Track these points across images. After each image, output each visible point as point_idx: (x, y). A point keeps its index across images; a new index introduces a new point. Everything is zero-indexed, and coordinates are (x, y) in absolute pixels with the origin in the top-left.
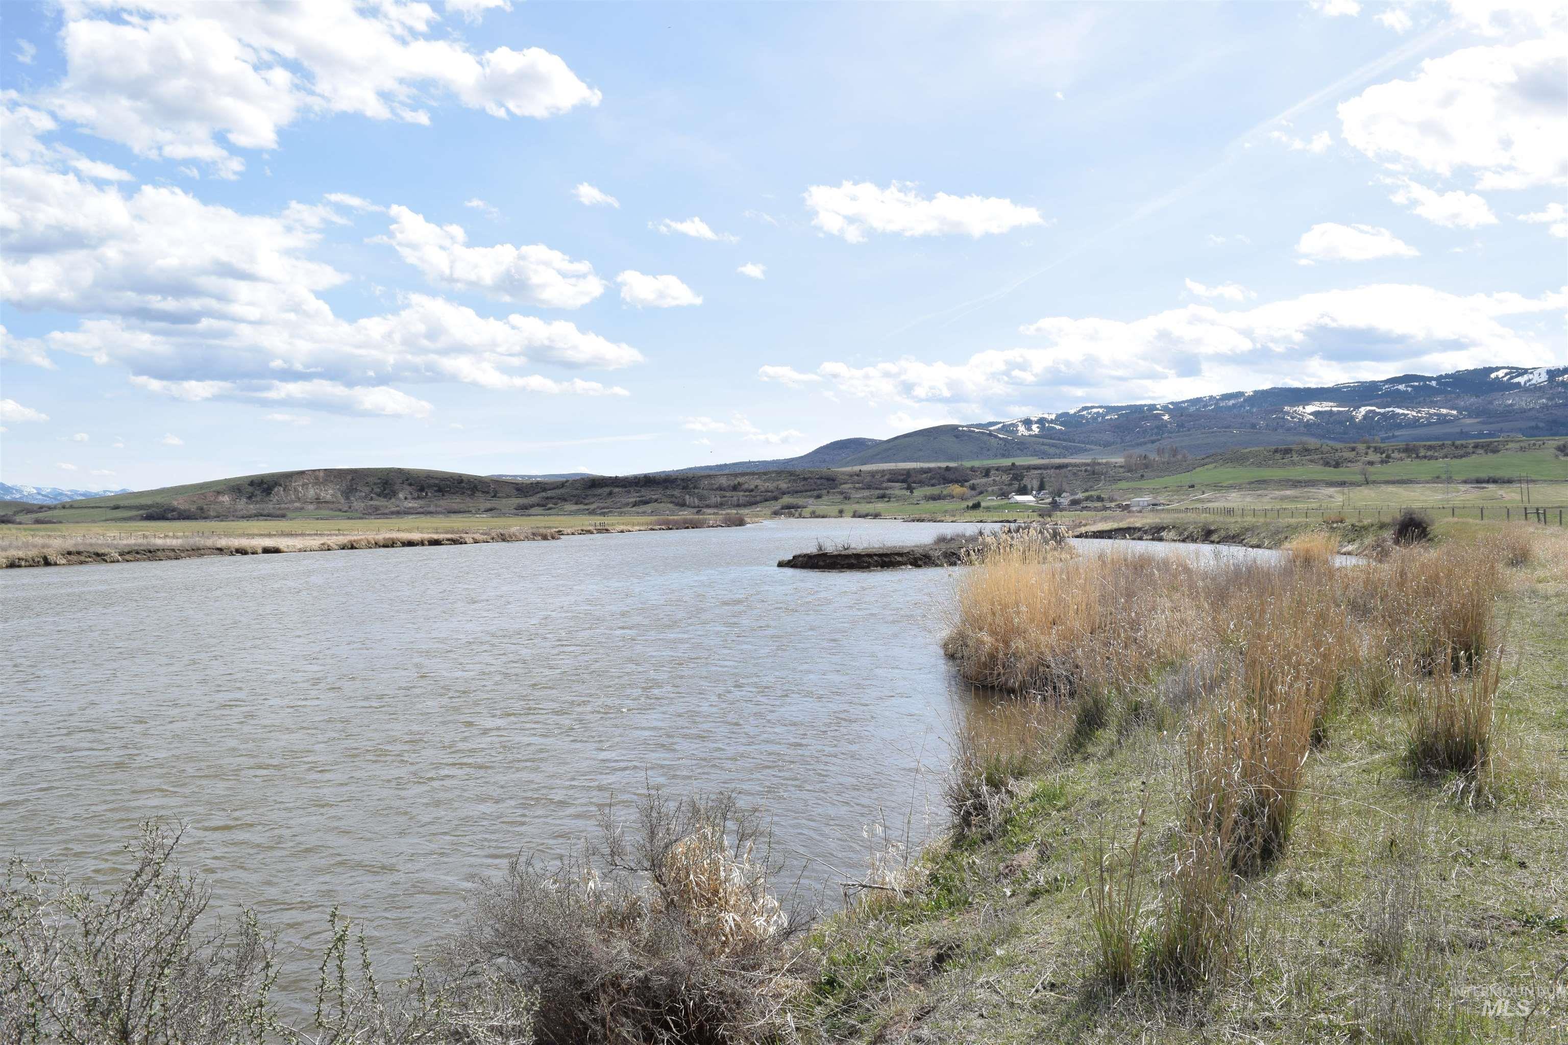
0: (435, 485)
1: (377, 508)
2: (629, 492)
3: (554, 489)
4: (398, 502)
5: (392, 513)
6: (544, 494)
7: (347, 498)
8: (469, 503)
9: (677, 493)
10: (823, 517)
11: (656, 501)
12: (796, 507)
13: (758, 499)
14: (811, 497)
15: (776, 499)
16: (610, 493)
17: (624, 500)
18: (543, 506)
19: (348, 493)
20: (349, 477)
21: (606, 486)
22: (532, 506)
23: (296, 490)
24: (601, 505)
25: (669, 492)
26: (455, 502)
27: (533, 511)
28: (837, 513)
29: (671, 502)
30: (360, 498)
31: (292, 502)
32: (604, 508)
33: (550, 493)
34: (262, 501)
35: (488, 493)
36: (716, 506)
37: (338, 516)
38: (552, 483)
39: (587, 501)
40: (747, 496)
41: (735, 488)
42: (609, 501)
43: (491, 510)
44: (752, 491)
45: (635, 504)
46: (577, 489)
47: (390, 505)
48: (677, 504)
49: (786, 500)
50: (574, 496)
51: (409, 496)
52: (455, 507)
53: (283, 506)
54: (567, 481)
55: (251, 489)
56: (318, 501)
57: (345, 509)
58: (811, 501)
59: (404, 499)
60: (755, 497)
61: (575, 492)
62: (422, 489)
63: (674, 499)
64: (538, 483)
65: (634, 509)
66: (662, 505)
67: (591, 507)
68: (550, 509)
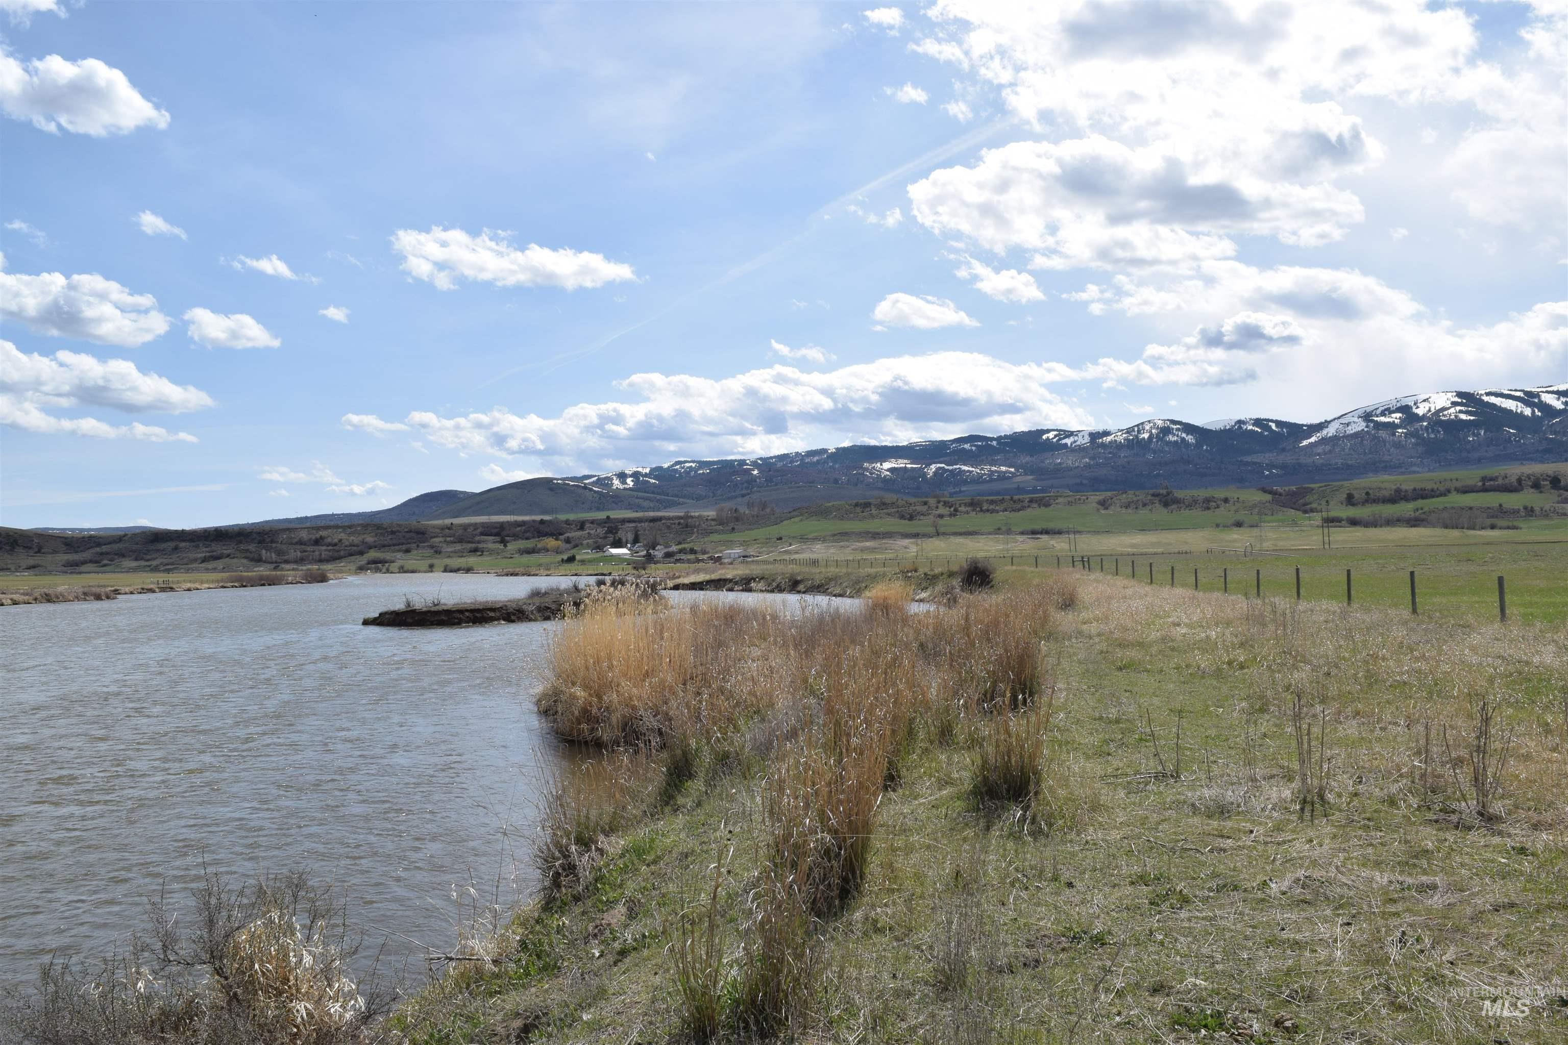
2: (197, 547)
3: (110, 543)
6: (98, 549)
8: (8, 560)
9: (252, 547)
10: (413, 572)
11: (228, 556)
12: (383, 562)
13: (342, 553)
14: (399, 551)
15: (361, 553)
17: (192, 556)
18: (96, 562)
21: (172, 540)
22: (84, 563)
24: (165, 561)
25: (242, 547)
27: (83, 568)
28: (427, 568)
29: (246, 558)
32: (167, 564)
33: (105, 548)
35: (30, 548)
36: (296, 562)
38: (108, 537)
39: (148, 557)
40: (329, 551)
42: (174, 557)
43: (34, 567)
44: (335, 545)
45: (204, 560)
46: (137, 544)
48: (252, 560)
49: (373, 554)
50: (134, 551)
54: (125, 535)
58: (399, 555)
60: (338, 551)
61: (135, 547)
63: (251, 556)
64: (91, 537)
65: (203, 565)
66: (235, 560)
67: (154, 563)
68: (105, 565)
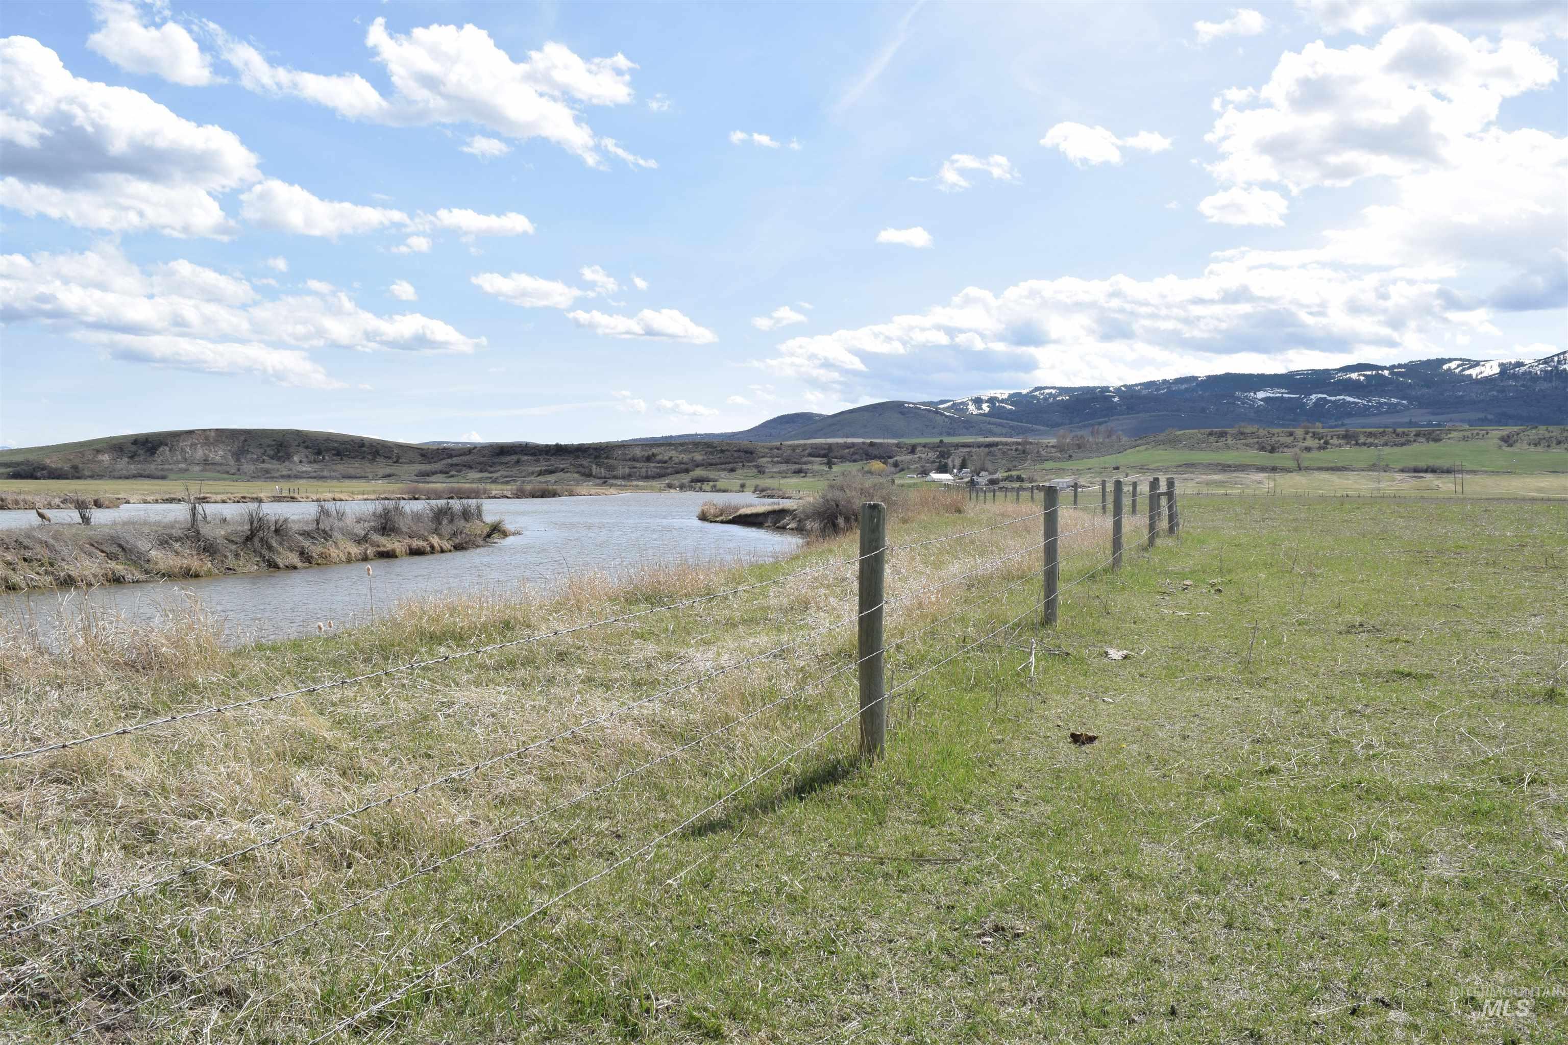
0: (334, 449)
1: (267, 471)
2: (538, 461)
3: (460, 455)
4: (291, 466)
5: (283, 477)
6: (449, 461)
7: (238, 460)
8: (368, 468)
9: (585, 463)
10: (724, 491)
11: (562, 470)
12: (707, 480)
13: (669, 471)
14: (724, 470)
15: (687, 471)
16: (518, 462)
17: (531, 469)
18: (447, 473)
19: (239, 455)
20: (242, 438)
21: (516, 453)
22: (434, 473)
23: (183, 450)
24: (505, 473)
25: (579, 462)
26: (353, 467)
27: (433, 478)
28: (738, 488)
29: (577, 472)
30: (252, 460)
31: (178, 462)
32: (506, 477)
33: (455, 460)
34: (145, 461)
35: (390, 458)
36: (623, 478)
37: (224, 479)
38: (462, 449)
39: (492, 469)
40: (657, 468)
41: (648, 459)
42: (515, 471)
43: (389, 476)
44: (665, 462)
45: (540, 474)
46: (484, 456)
47: (283, 468)
48: (583, 475)
49: (699, 472)
50: (480, 463)
51: (304, 460)
52: (352, 471)
53: (166, 467)
54: (475, 448)
55: (133, 448)
56: (206, 463)
57: (233, 471)
58: (723, 474)
59: (299, 462)
60: (667, 468)
61: (482, 459)
62: (319, 453)
63: (583, 470)
64: (445, 449)
65: (538, 478)
66: (568, 474)
67: (495, 475)
68: (452, 476)
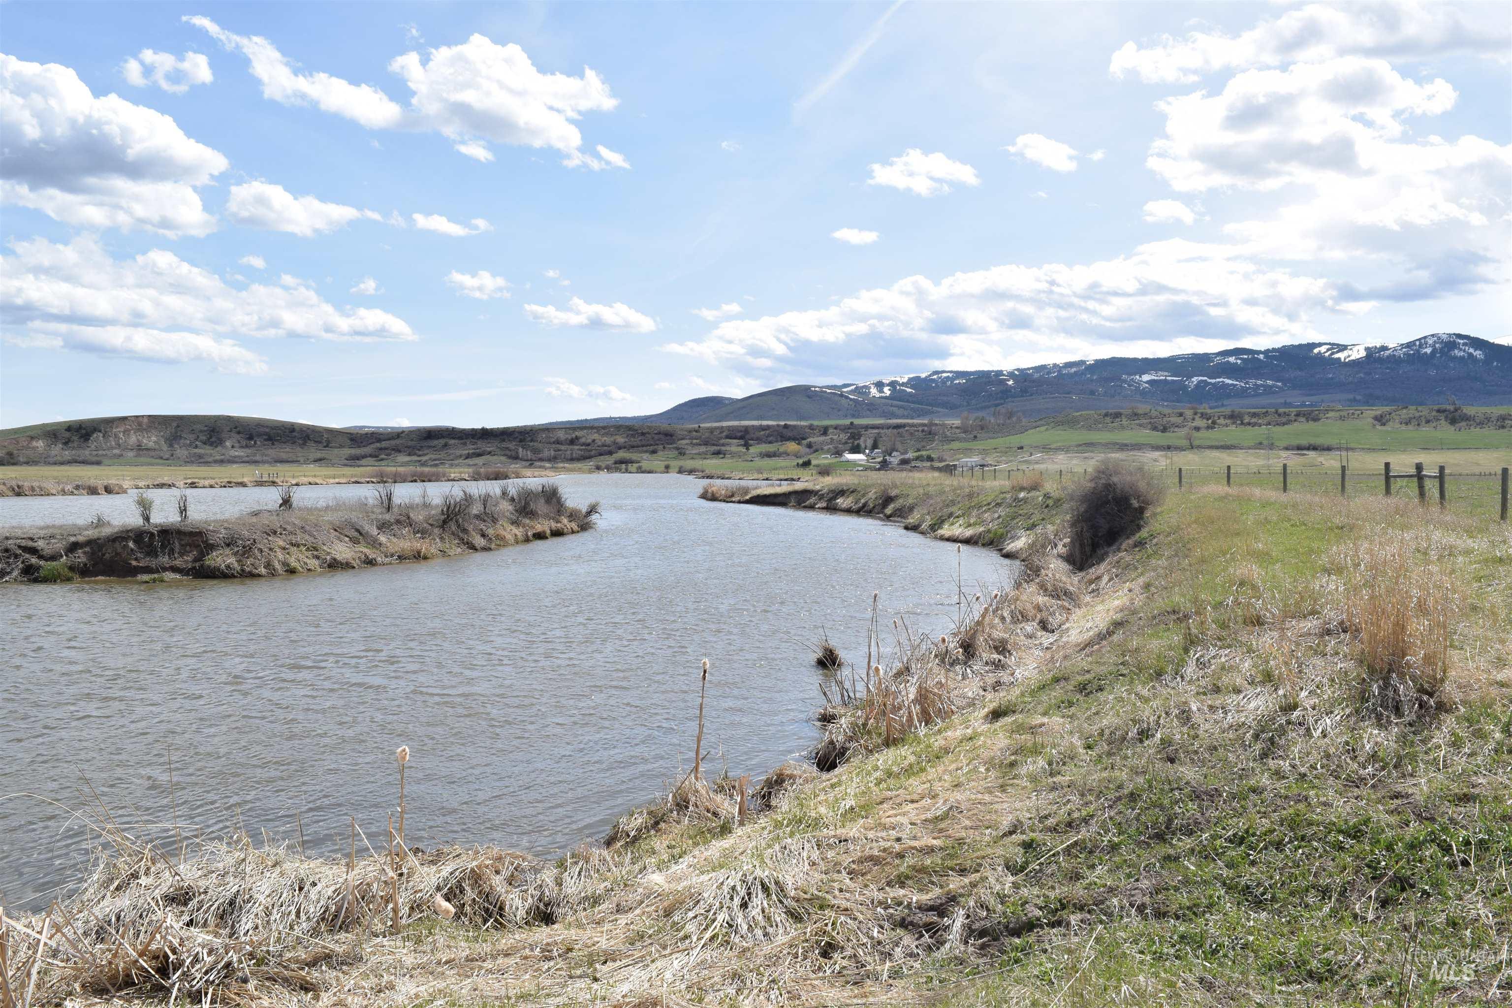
0: (266, 434)
1: (200, 456)
2: (465, 444)
3: (389, 439)
4: (223, 451)
5: (216, 462)
6: (378, 445)
7: (171, 445)
8: (299, 452)
9: (512, 445)
10: (649, 472)
11: (489, 453)
12: (627, 462)
13: (593, 453)
14: (646, 452)
15: (610, 453)
16: (446, 445)
17: (458, 452)
18: (376, 456)
19: (173, 439)
20: (174, 424)
21: (443, 437)
22: (364, 457)
23: (116, 436)
24: (433, 457)
25: (504, 445)
26: (284, 451)
27: (363, 462)
28: (663, 469)
29: (504, 455)
30: (185, 445)
31: (112, 448)
32: (437, 459)
33: (384, 444)
34: (79, 447)
35: (320, 442)
36: (549, 460)
37: (158, 464)
38: (389, 434)
39: (421, 453)
40: (581, 450)
41: (572, 442)
42: (442, 455)
43: (320, 460)
44: (589, 445)
45: (468, 457)
46: (412, 440)
47: (215, 453)
48: (510, 457)
49: (621, 454)
50: (409, 447)
51: (237, 445)
52: (284, 456)
53: (100, 452)
54: (403, 432)
55: (67, 434)
56: (140, 448)
57: (167, 456)
58: (645, 456)
59: (231, 447)
60: (591, 451)
61: (410, 443)
62: (251, 438)
63: (509, 453)
64: (373, 433)
65: (465, 461)
66: (495, 457)
67: (424, 458)
68: (382, 460)
